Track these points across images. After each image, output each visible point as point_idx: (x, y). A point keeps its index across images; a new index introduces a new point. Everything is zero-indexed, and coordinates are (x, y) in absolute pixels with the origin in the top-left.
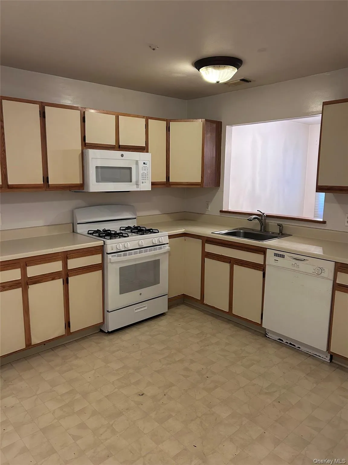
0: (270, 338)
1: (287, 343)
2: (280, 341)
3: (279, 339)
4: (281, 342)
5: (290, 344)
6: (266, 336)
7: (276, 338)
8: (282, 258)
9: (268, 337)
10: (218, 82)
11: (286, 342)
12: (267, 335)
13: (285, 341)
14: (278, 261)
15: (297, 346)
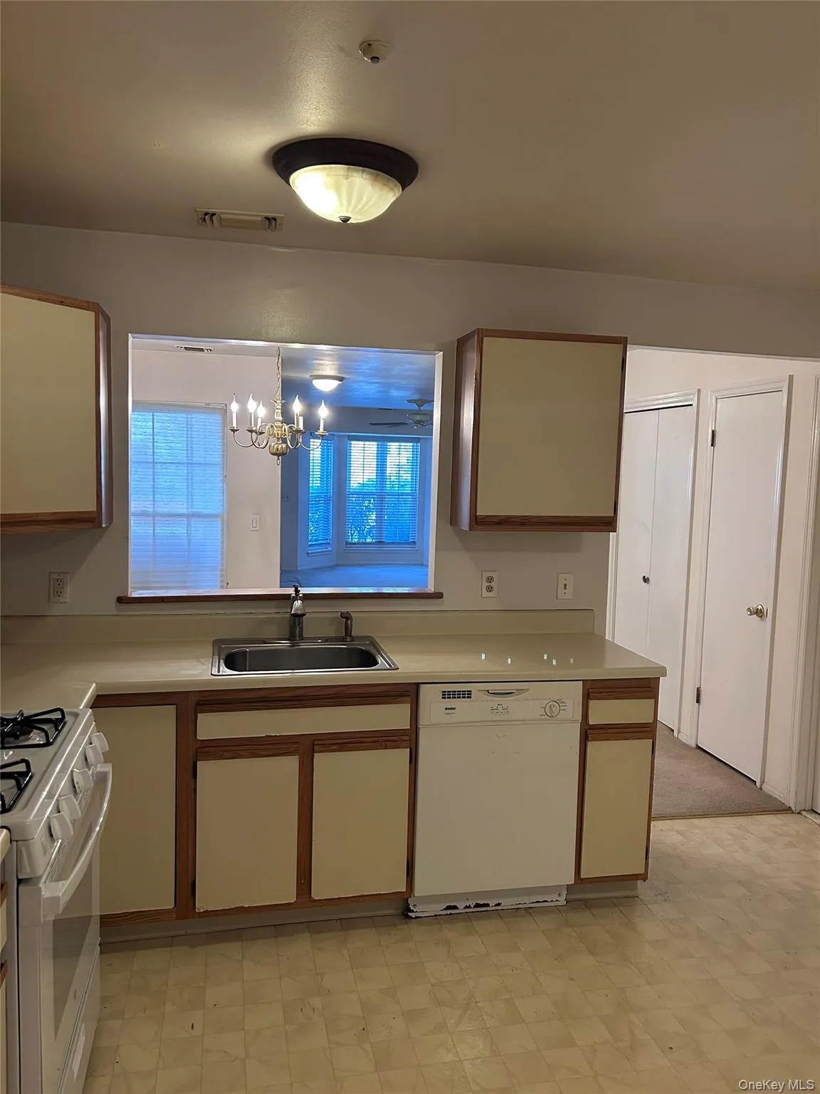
0: (421, 917)
1: (469, 907)
2: (453, 911)
3: (448, 908)
4: (451, 914)
5: (477, 905)
6: (411, 917)
7: (438, 908)
8: (464, 699)
9: (416, 918)
10: (346, 220)
11: (466, 907)
12: (412, 911)
13: (461, 905)
14: (454, 709)
15: (492, 903)
